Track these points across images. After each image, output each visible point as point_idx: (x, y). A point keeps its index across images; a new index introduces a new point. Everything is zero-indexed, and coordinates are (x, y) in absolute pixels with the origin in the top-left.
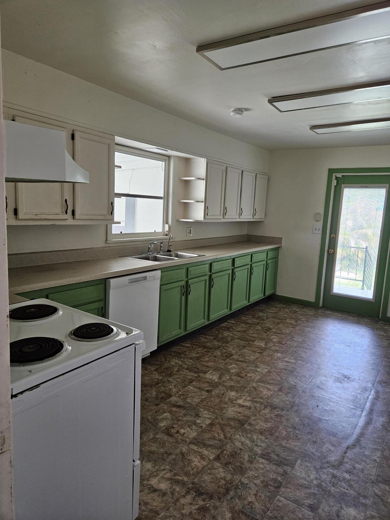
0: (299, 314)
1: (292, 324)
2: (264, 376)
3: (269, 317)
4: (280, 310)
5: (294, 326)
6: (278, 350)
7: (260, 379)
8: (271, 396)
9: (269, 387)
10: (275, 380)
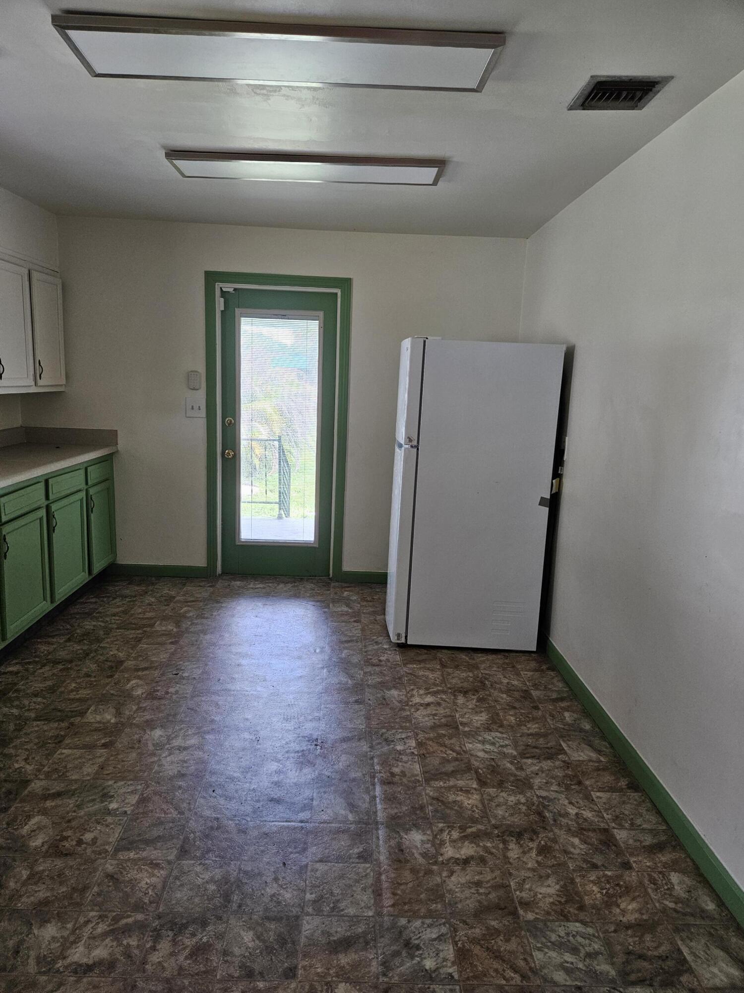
0: (179, 601)
1: (169, 634)
2: (131, 820)
3: (111, 629)
4: (133, 601)
5: (176, 638)
6: (152, 720)
7: (122, 839)
8: (164, 888)
9: (153, 857)
10: (162, 823)
